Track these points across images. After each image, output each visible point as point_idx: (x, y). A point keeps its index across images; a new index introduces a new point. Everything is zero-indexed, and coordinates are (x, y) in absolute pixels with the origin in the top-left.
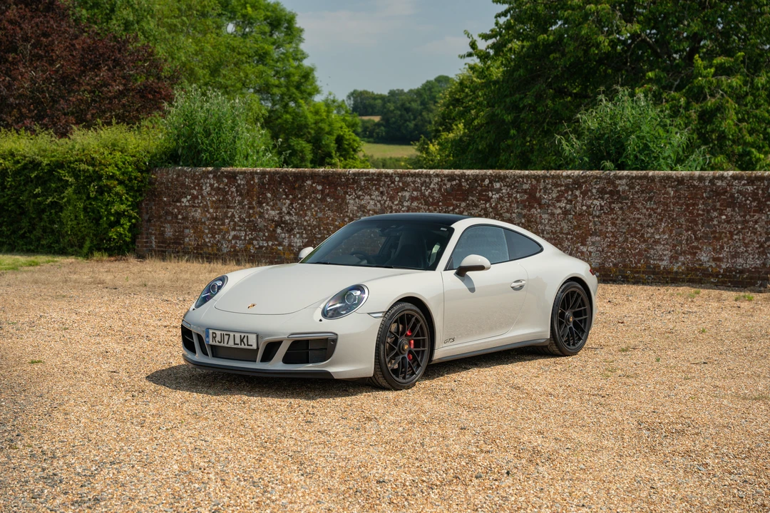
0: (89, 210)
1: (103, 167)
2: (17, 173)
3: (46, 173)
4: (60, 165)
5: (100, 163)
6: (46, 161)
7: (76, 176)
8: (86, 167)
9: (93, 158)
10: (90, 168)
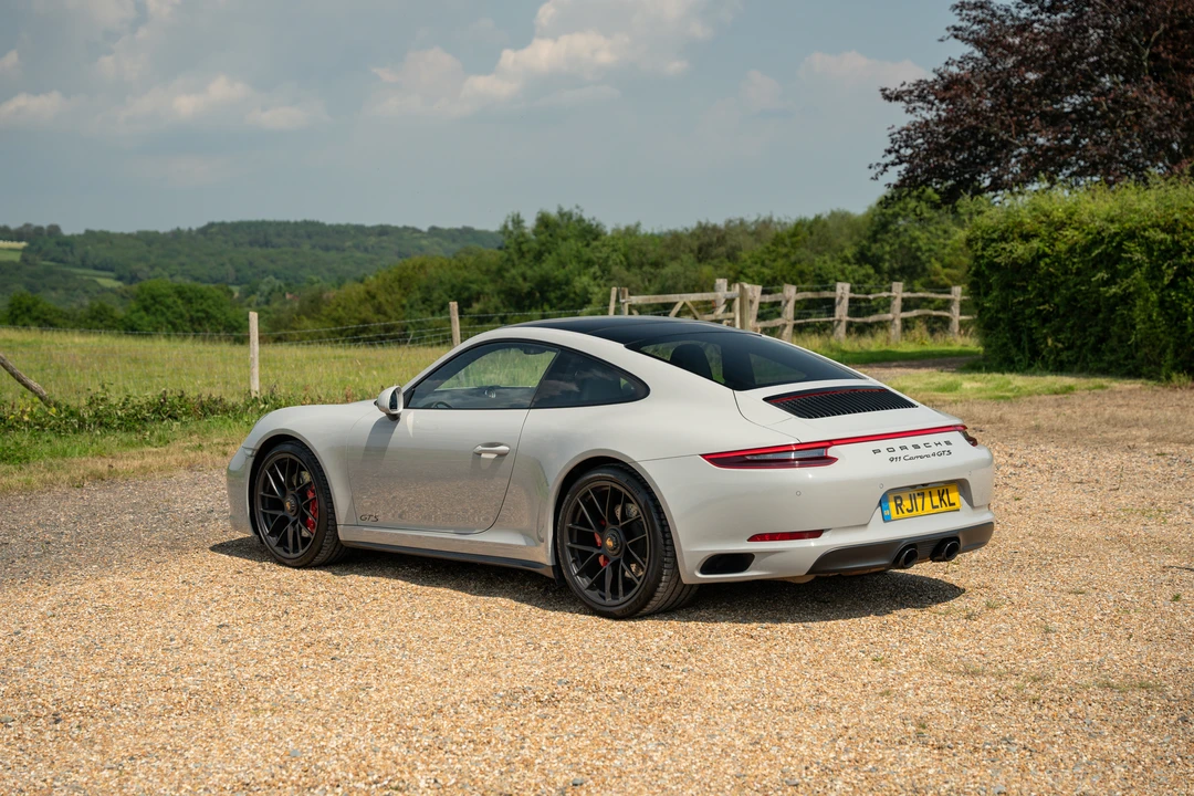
0: (1167, 305)
1: (1188, 233)
2: (1087, 249)
3: (1115, 247)
4: (1131, 235)
5: (1185, 228)
6: (1114, 228)
7: (1149, 252)
8: (1162, 236)
9: (1176, 220)
10: (1169, 238)
